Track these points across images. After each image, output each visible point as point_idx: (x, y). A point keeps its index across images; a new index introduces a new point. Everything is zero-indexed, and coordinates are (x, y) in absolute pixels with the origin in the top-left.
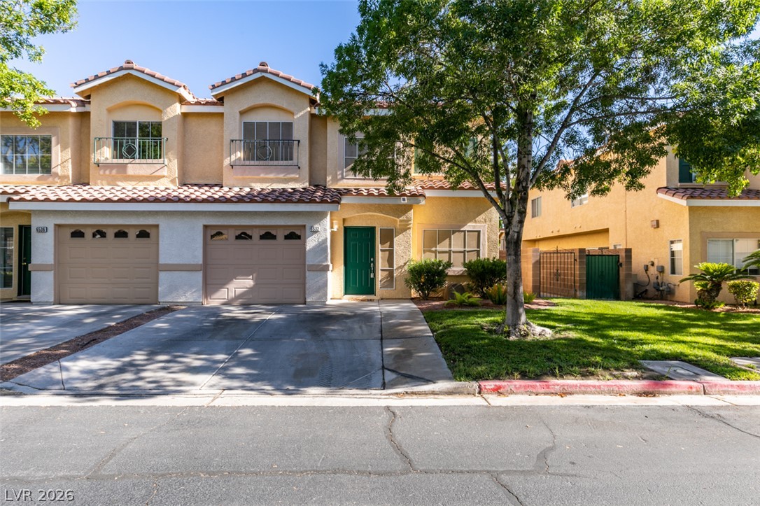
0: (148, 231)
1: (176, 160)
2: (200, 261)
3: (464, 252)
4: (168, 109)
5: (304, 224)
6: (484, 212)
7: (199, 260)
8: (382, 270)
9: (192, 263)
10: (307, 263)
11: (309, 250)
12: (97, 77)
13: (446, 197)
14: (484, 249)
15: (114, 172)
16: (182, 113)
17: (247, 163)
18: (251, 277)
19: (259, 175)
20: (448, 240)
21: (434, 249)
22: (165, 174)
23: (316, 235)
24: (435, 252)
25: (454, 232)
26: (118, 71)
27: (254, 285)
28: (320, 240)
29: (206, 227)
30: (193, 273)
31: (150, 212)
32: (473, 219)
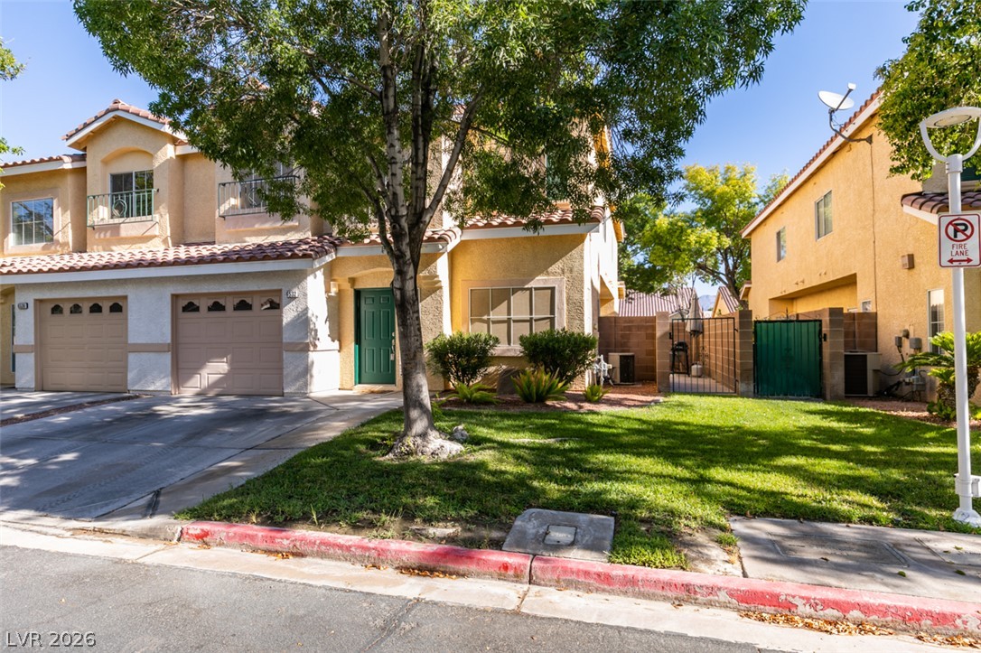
0: (120, 304)
1: (168, 215)
2: (169, 340)
3: (530, 321)
4: (159, 153)
5: (280, 288)
6: (561, 258)
7: (167, 338)
9: (160, 342)
10: (284, 340)
11: (287, 324)
12: (86, 125)
13: (502, 239)
14: (561, 314)
15: (108, 234)
16: (177, 156)
18: (225, 360)
19: (253, 225)
20: (505, 303)
21: (485, 317)
22: (157, 233)
23: (294, 303)
24: (487, 322)
25: (515, 291)
26: (105, 114)
27: (229, 371)
28: (299, 310)
29: (175, 297)
30: (162, 354)
32: (543, 269)
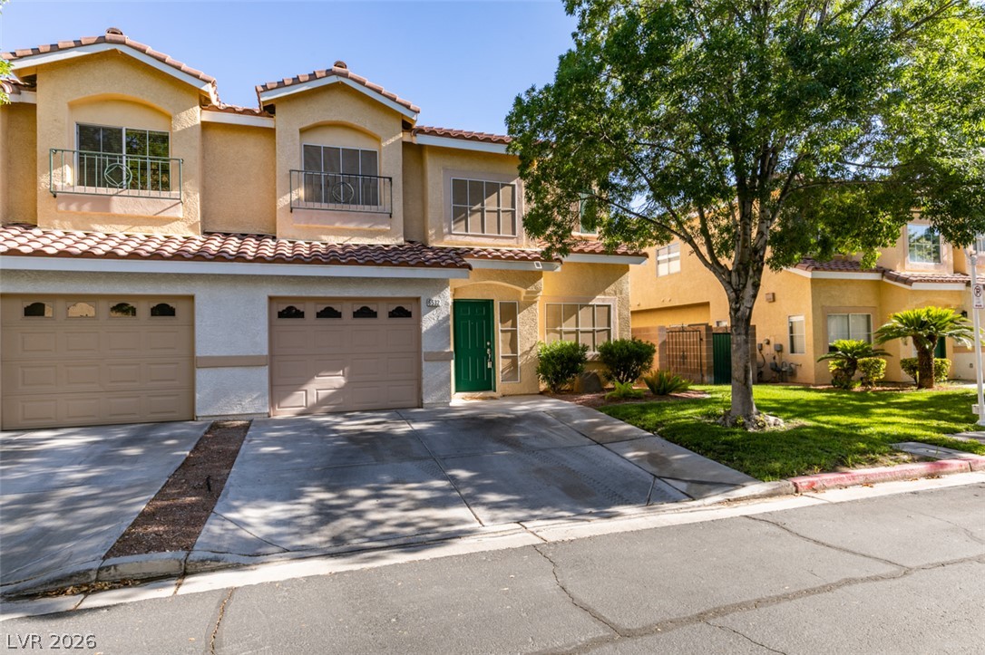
0: (171, 305)
1: (198, 195)
2: (265, 352)
3: (593, 332)
4: (183, 114)
5: (418, 296)
6: (613, 282)
7: (263, 350)
8: (503, 357)
9: (252, 354)
10: (424, 350)
11: (425, 332)
14: (615, 327)
15: (86, 208)
16: (202, 122)
17: (310, 204)
18: (341, 372)
19: (334, 223)
20: (575, 316)
21: (558, 329)
22: (181, 216)
23: (434, 311)
24: (560, 332)
25: (582, 307)
26: (96, 43)
27: (346, 385)
28: (440, 318)
29: (271, 299)
30: (254, 369)
31: (178, 275)
32: (601, 290)
